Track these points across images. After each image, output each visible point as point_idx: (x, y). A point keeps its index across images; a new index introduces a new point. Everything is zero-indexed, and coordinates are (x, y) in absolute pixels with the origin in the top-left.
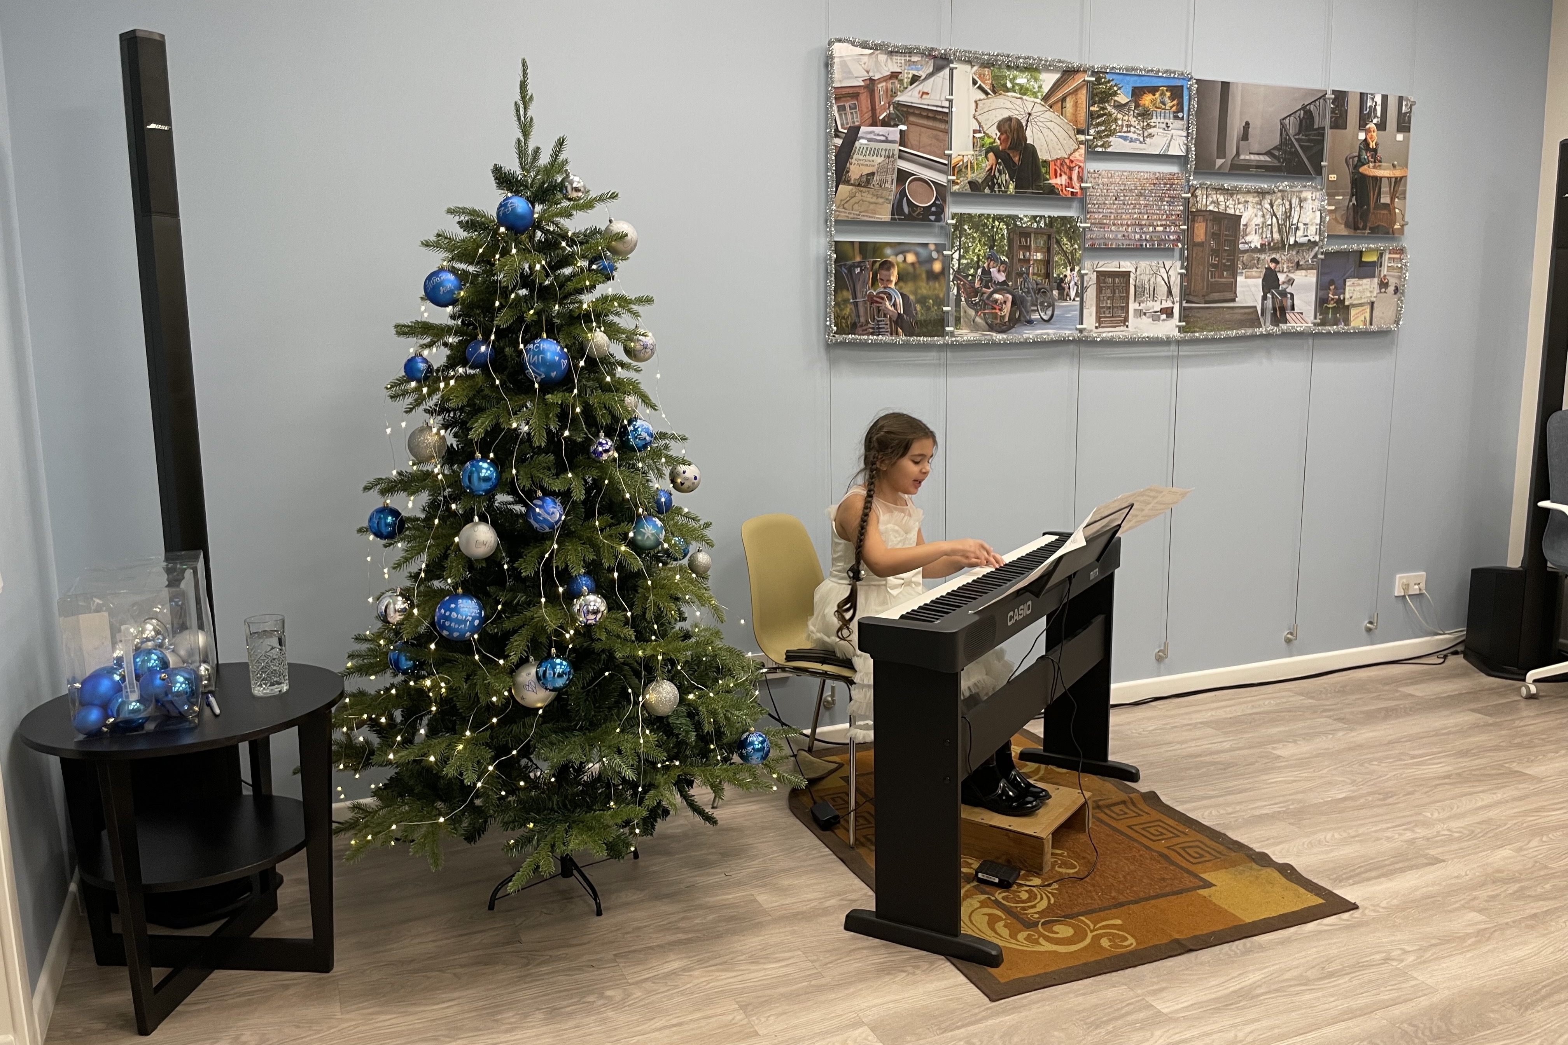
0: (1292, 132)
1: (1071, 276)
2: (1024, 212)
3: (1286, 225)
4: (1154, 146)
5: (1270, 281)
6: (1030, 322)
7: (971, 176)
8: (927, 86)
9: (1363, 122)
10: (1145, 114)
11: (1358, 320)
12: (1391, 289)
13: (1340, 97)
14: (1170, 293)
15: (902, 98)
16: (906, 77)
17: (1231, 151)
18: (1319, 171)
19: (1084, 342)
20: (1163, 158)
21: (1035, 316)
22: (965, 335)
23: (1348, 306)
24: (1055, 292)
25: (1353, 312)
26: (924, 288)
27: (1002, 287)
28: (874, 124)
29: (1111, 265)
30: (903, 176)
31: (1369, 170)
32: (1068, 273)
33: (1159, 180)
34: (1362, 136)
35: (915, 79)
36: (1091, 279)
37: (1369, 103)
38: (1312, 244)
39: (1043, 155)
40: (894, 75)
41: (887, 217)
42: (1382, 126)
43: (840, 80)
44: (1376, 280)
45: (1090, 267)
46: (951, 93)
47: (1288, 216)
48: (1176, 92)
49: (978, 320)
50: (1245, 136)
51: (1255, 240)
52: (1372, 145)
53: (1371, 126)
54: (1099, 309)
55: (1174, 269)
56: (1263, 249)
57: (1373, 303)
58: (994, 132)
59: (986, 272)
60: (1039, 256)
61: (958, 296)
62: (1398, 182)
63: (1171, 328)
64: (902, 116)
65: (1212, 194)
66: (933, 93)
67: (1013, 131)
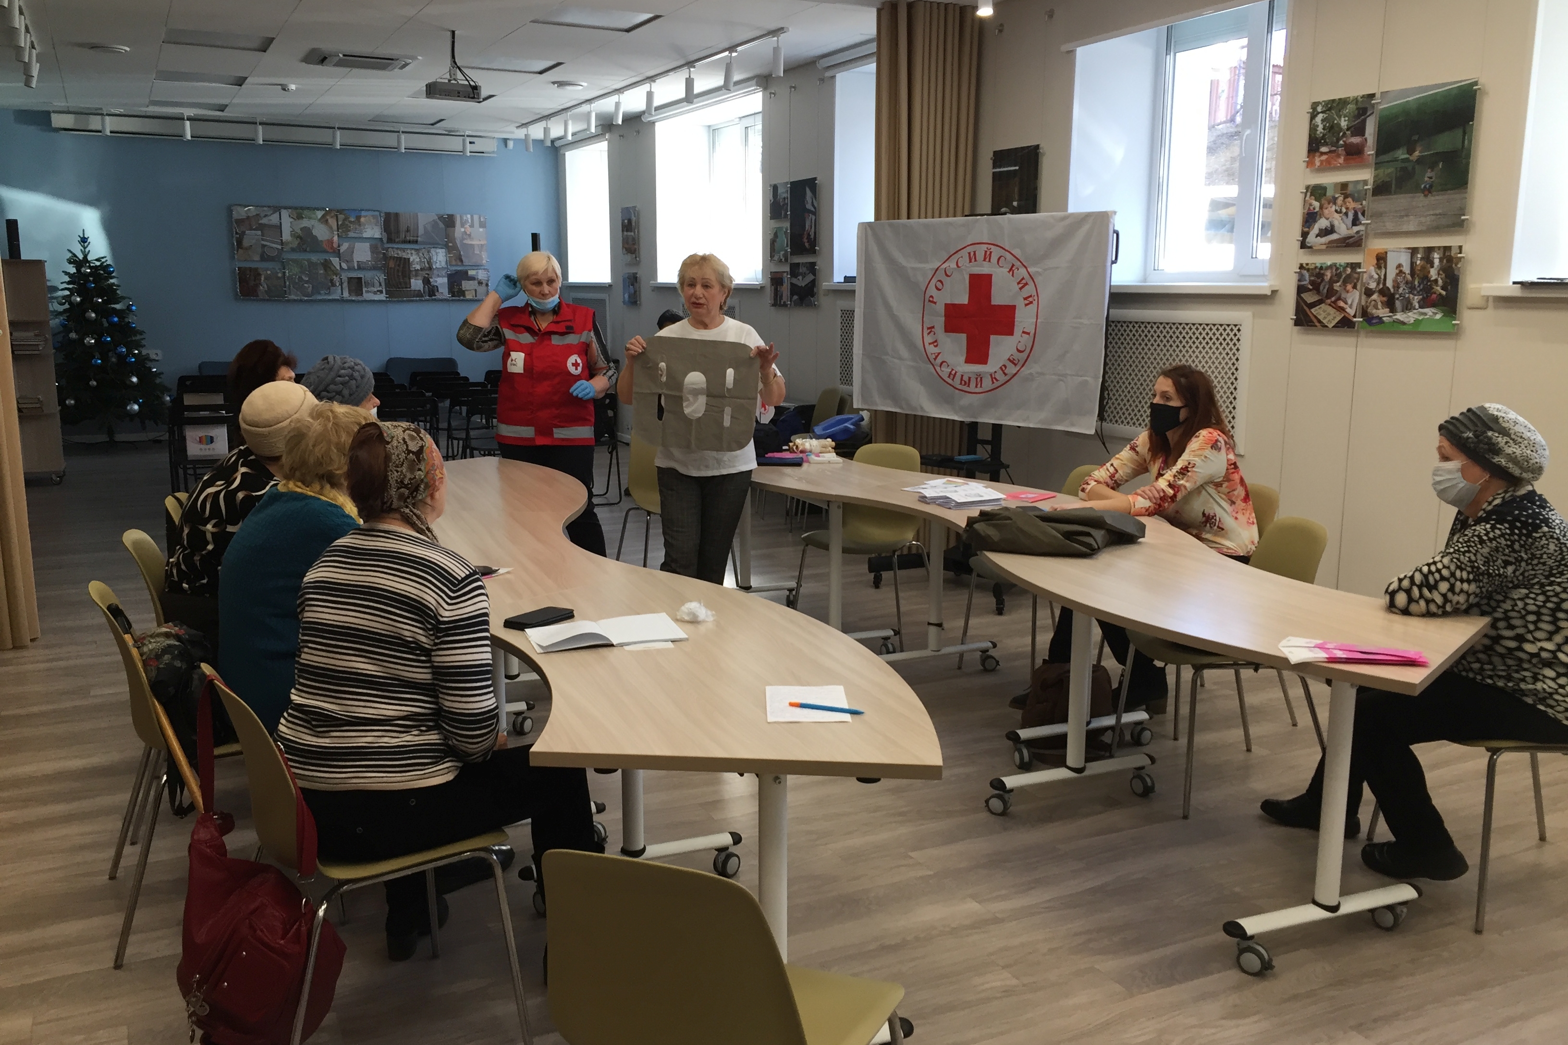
0: (429, 229)
1: (336, 279)
3: (431, 261)
4: (367, 235)
5: (426, 281)
6: (320, 294)
7: (291, 246)
8: (271, 218)
9: (462, 225)
10: (363, 224)
11: (469, 296)
12: (484, 285)
14: (380, 285)
15: (260, 222)
16: (262, 215)
17: (402, 236)
18: (444, 242)
19: (342, 301)
20: (372, 239)
21: (322, 292)
22: (293, 297)
23: (464, 291)
24: (330, 284)
25: (466, 292)
26: (276, 282)
27: (307, 282)
28: (251, 229)
29: (354, 275)
30: (264, 246)
31: (468, 242)
32: (335, 277)
34: (463, 230)
35: (266, 216)
36: (345, 280)
37: (465, 218)
38: (443, 268)
39: (320, 238)
40: (257, 215)
41: (259, 259)
42: (472, 226)
43: (236, 217)
44: (476, 282)
45: (344, 277)
46: (280, 219)
47: (430, 258)
48: (376, 217)
49: (299, 293)
50: (408, 231)
51: (418, 267)
52: (468, 233)
53: (467, 226)
54: (350, 290)
55: (382, 277)
56: (422, 269)
57: (476, 290)
58: (299, 231)
59: (300, 278)
60: (322, 272)
61: (289, 285)
62: (482, 246)
63: (382, 297)
64: (262, 227)
65: (396, 250)
66: (274, 219)
67: (307, 231)
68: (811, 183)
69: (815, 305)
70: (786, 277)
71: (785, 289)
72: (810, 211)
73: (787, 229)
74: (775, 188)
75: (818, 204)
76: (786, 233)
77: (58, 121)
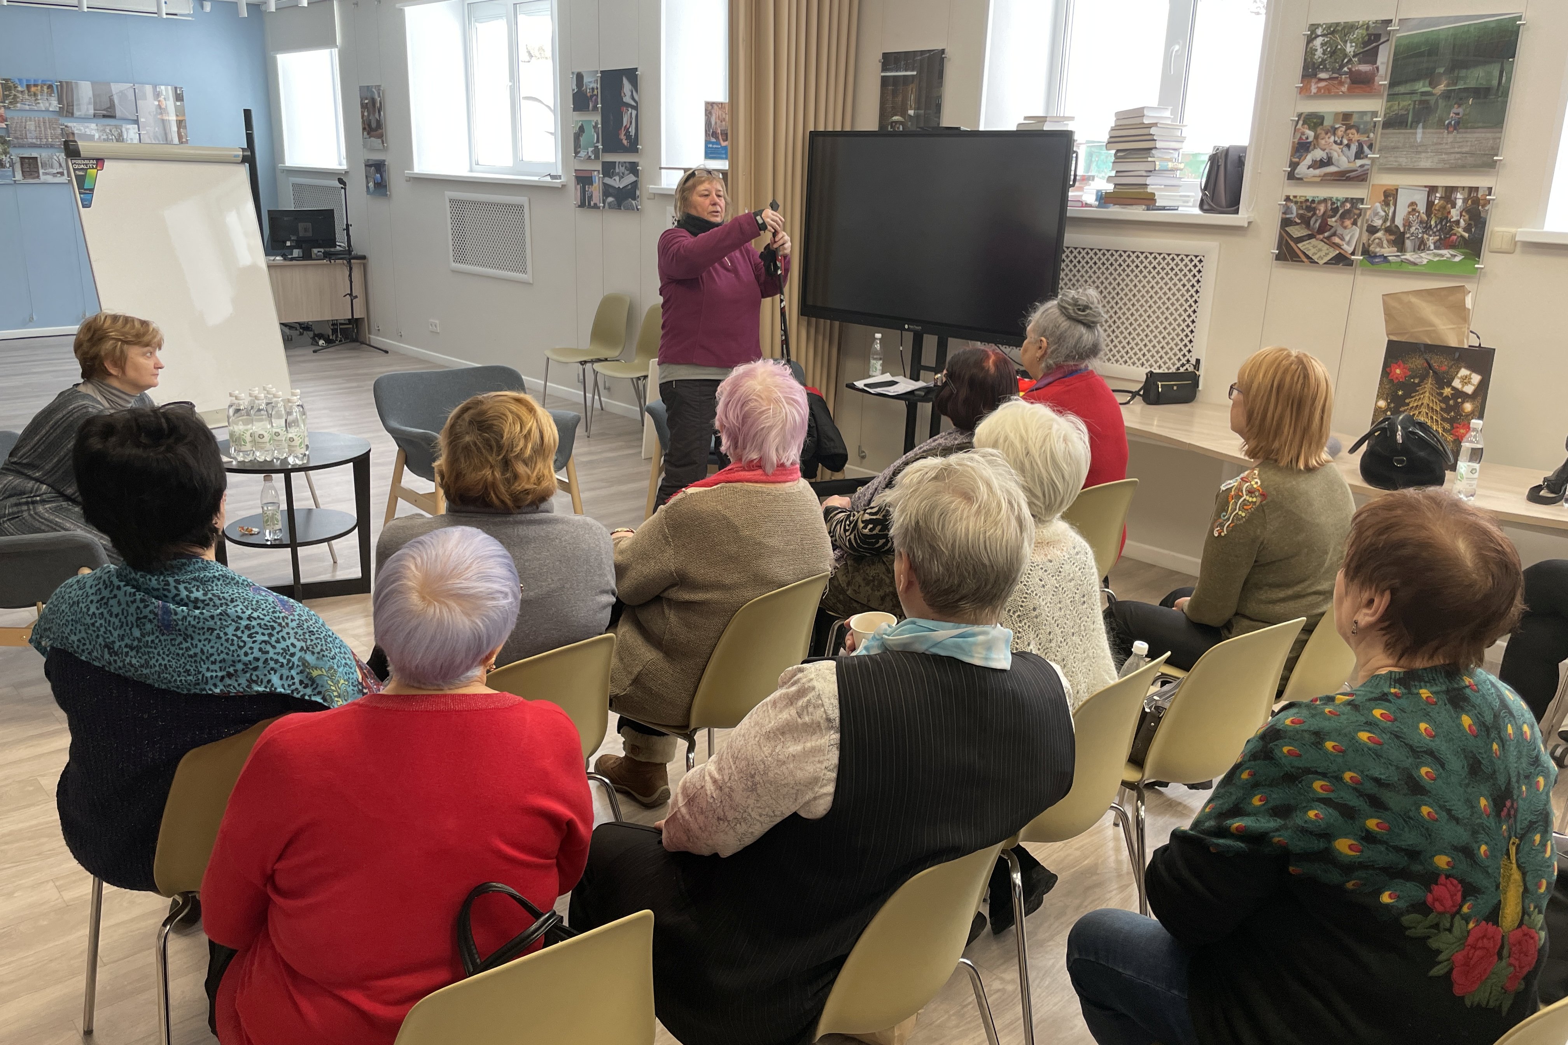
3: (121, 138)
4: (42, 107)
9: (158, 97)
10: (34, 95)
17: (84, 109)
19: (15, 184)
20: (47, 110)
31: (163, 117)
32: (4, 157)
33: (45, 120)
34: (156, 103)
36: (17, 159)
37: (157, 89)
42: (167, 99)
45: (15, 155)
48: (50, 86)
52: (163, 107)
53: (161, 99)
54: (23, 172)
62: (181, 122)
63: (64, 180)
68: (631, 74)
69: (638, 209)
70: (597, 177)
71: (596, 191)
72: (628, 105)
73: (596, 123)
74: (580, 77)
75: (639, 98)
76: (595, 127)
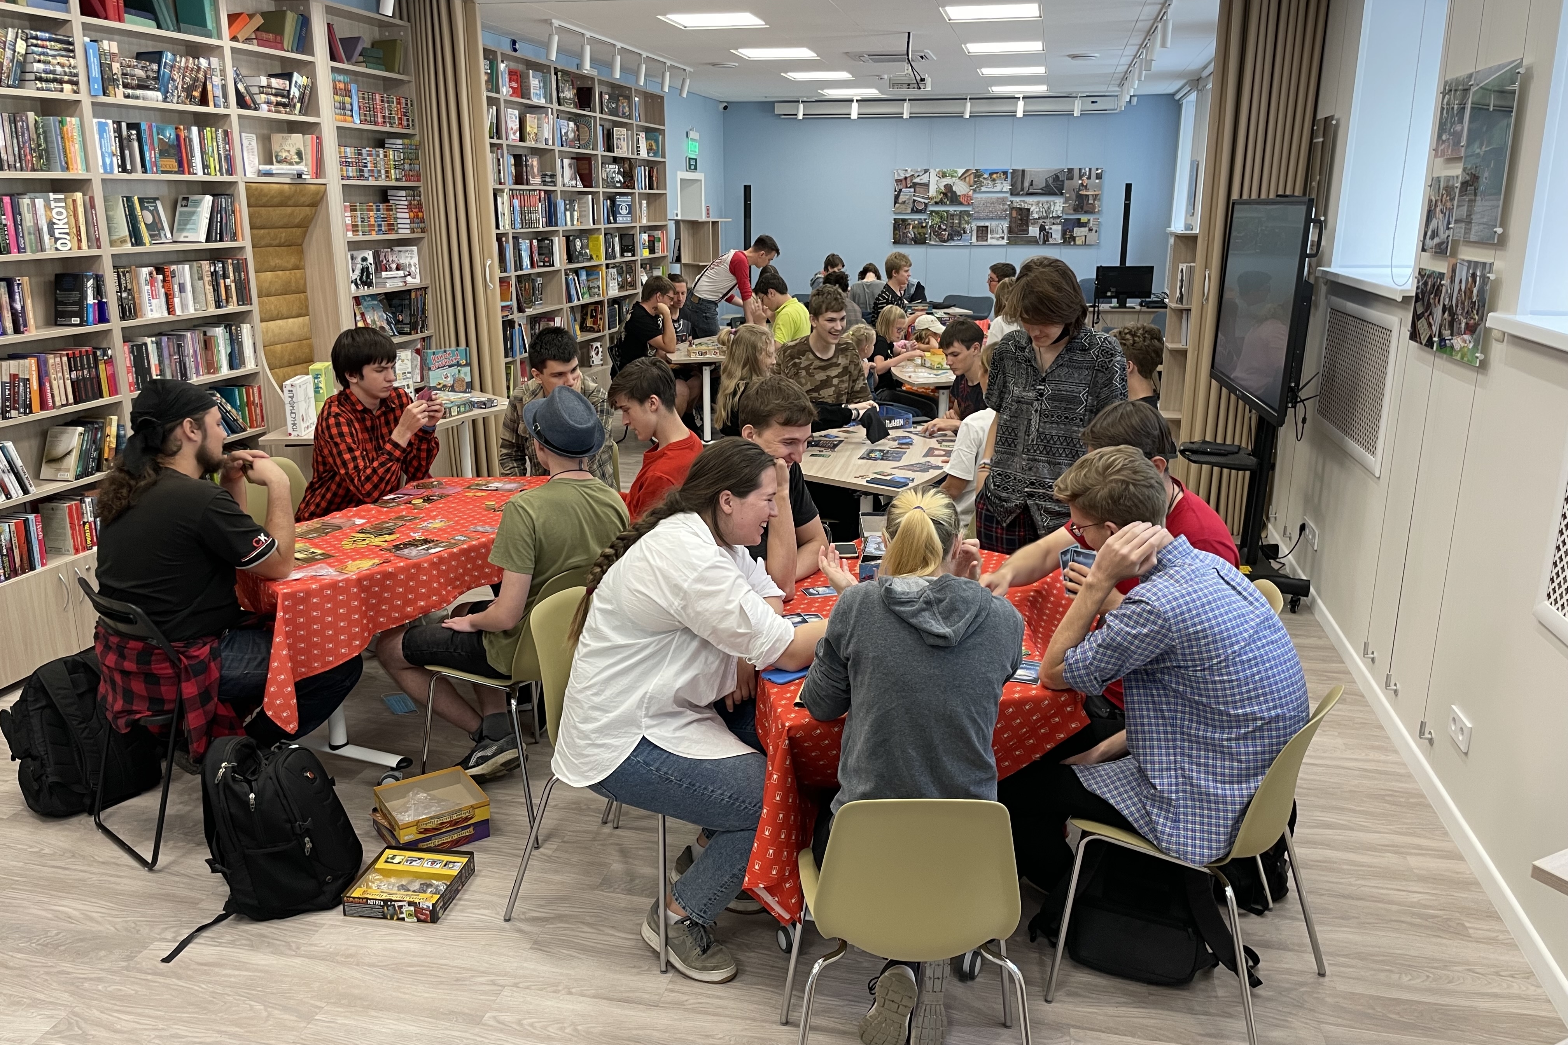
0: (1050, 182)
1: (967, 227)
2: (952, 209)
3: (1049, 210)
4: (998, 189)
5: (1042, 228)
6: (953, 240)
7: (935, 200)
8: (922, 177)
9: (1080, 178)
10: (994, 180)
11: (1078, 241)
12: (1094, 231)
13: (1070, 171)
14: (1003, 232)
15: (916, 181)
16: (916, 175)
17: (1026, 190)
18: (1062, 194)
19: (972, 246)
20: (1001, 192)
21: (956, 238)
22: (932, 242)
23: (1075, 237)
24: (963, 232)
25: (1077, 238)
26: (920, 230)
27: (945, 230)
28: (906, 188)
29: (982, 224)
30: (915, 201)
31: (1084, 192)
33: (998, 198)
34: (1080, 182)
35: (918, 176)
36: (975, 228)
38: (1059, 217)
39: (958, 193)
40: (912, 175)
41: (909, 211)
42: (1089, 178)
43: (897, 177)
44: (1087, 228)
45: (974, 225)
46: (929, 179)
47: (1049, 208)
48: (1005, 173)
49: (937, 239)
50: (1031, 184)
51: (1036, 216)
52: (1085, 185)
53: (1084, 178)
54: (977, 236)
55: (1006, 225)
56: (1039, 218)
57: (1086, 236)
58: (943, 188)
59: (940, 226)
60: (957, 221)
61: (931, 233)
62: (1096, 197)
63: (1005, 241)
64: (914, 185)
65: (1018, 201)
66: (924, 179)
67: (949, 187)
77: (779, 109)
